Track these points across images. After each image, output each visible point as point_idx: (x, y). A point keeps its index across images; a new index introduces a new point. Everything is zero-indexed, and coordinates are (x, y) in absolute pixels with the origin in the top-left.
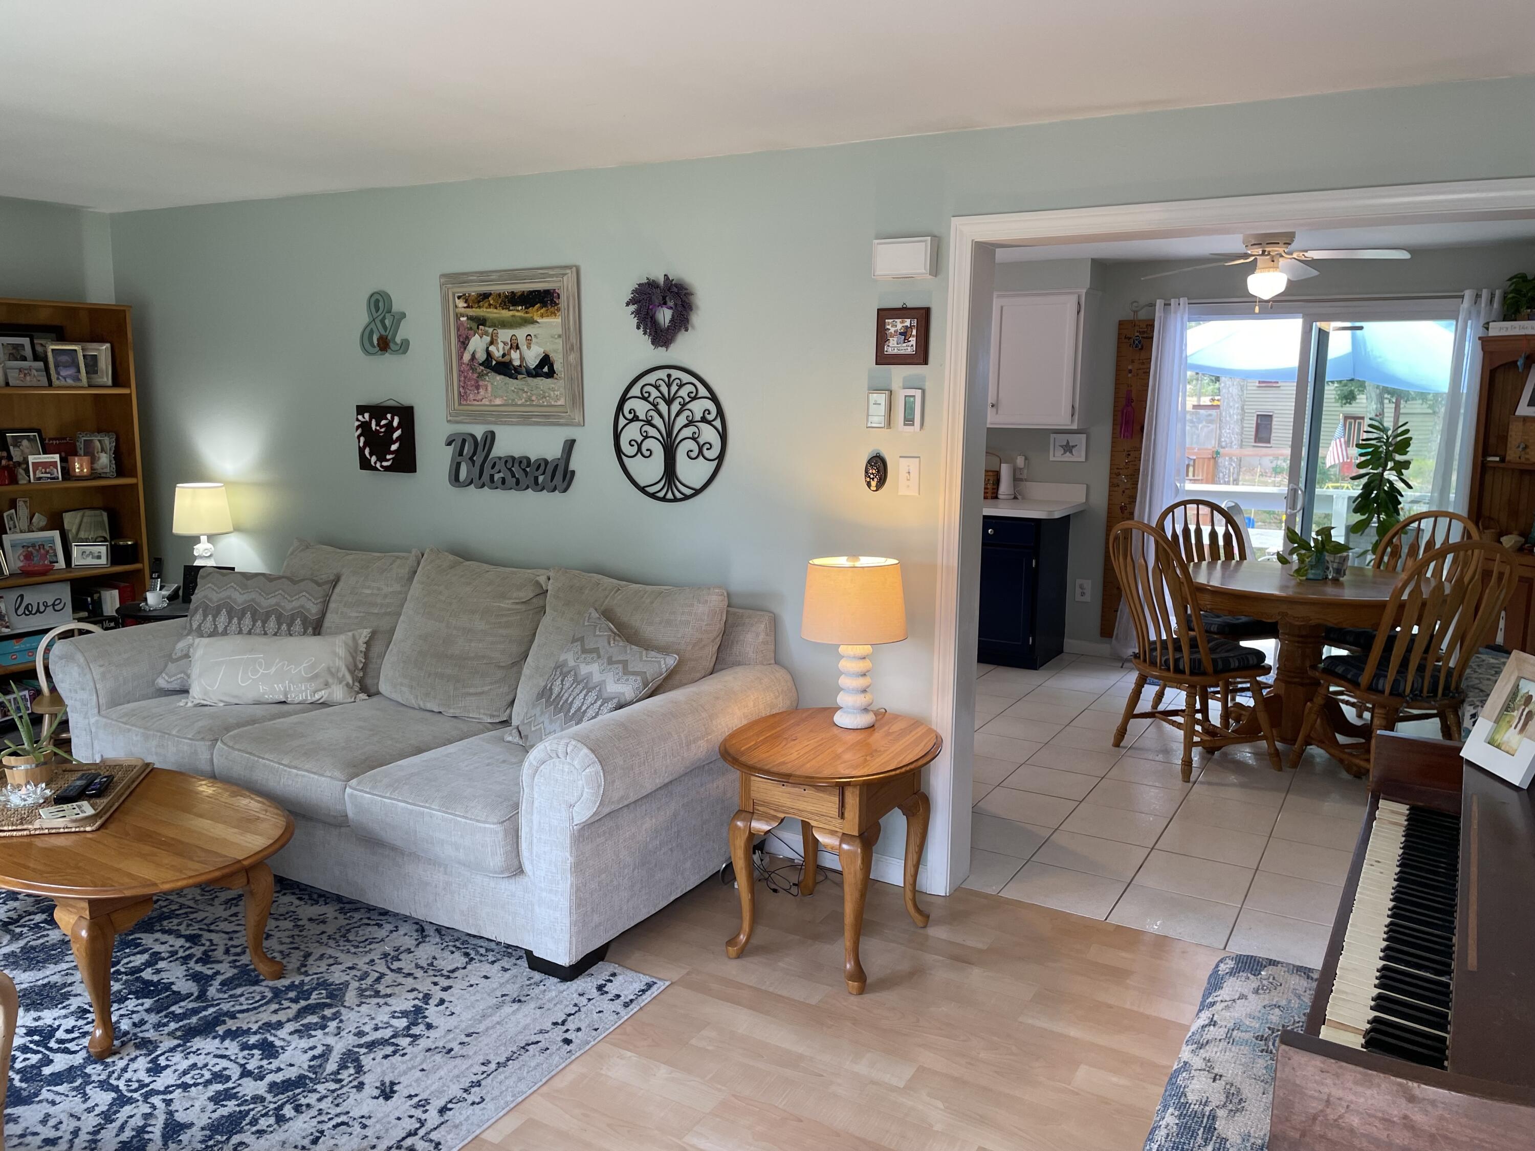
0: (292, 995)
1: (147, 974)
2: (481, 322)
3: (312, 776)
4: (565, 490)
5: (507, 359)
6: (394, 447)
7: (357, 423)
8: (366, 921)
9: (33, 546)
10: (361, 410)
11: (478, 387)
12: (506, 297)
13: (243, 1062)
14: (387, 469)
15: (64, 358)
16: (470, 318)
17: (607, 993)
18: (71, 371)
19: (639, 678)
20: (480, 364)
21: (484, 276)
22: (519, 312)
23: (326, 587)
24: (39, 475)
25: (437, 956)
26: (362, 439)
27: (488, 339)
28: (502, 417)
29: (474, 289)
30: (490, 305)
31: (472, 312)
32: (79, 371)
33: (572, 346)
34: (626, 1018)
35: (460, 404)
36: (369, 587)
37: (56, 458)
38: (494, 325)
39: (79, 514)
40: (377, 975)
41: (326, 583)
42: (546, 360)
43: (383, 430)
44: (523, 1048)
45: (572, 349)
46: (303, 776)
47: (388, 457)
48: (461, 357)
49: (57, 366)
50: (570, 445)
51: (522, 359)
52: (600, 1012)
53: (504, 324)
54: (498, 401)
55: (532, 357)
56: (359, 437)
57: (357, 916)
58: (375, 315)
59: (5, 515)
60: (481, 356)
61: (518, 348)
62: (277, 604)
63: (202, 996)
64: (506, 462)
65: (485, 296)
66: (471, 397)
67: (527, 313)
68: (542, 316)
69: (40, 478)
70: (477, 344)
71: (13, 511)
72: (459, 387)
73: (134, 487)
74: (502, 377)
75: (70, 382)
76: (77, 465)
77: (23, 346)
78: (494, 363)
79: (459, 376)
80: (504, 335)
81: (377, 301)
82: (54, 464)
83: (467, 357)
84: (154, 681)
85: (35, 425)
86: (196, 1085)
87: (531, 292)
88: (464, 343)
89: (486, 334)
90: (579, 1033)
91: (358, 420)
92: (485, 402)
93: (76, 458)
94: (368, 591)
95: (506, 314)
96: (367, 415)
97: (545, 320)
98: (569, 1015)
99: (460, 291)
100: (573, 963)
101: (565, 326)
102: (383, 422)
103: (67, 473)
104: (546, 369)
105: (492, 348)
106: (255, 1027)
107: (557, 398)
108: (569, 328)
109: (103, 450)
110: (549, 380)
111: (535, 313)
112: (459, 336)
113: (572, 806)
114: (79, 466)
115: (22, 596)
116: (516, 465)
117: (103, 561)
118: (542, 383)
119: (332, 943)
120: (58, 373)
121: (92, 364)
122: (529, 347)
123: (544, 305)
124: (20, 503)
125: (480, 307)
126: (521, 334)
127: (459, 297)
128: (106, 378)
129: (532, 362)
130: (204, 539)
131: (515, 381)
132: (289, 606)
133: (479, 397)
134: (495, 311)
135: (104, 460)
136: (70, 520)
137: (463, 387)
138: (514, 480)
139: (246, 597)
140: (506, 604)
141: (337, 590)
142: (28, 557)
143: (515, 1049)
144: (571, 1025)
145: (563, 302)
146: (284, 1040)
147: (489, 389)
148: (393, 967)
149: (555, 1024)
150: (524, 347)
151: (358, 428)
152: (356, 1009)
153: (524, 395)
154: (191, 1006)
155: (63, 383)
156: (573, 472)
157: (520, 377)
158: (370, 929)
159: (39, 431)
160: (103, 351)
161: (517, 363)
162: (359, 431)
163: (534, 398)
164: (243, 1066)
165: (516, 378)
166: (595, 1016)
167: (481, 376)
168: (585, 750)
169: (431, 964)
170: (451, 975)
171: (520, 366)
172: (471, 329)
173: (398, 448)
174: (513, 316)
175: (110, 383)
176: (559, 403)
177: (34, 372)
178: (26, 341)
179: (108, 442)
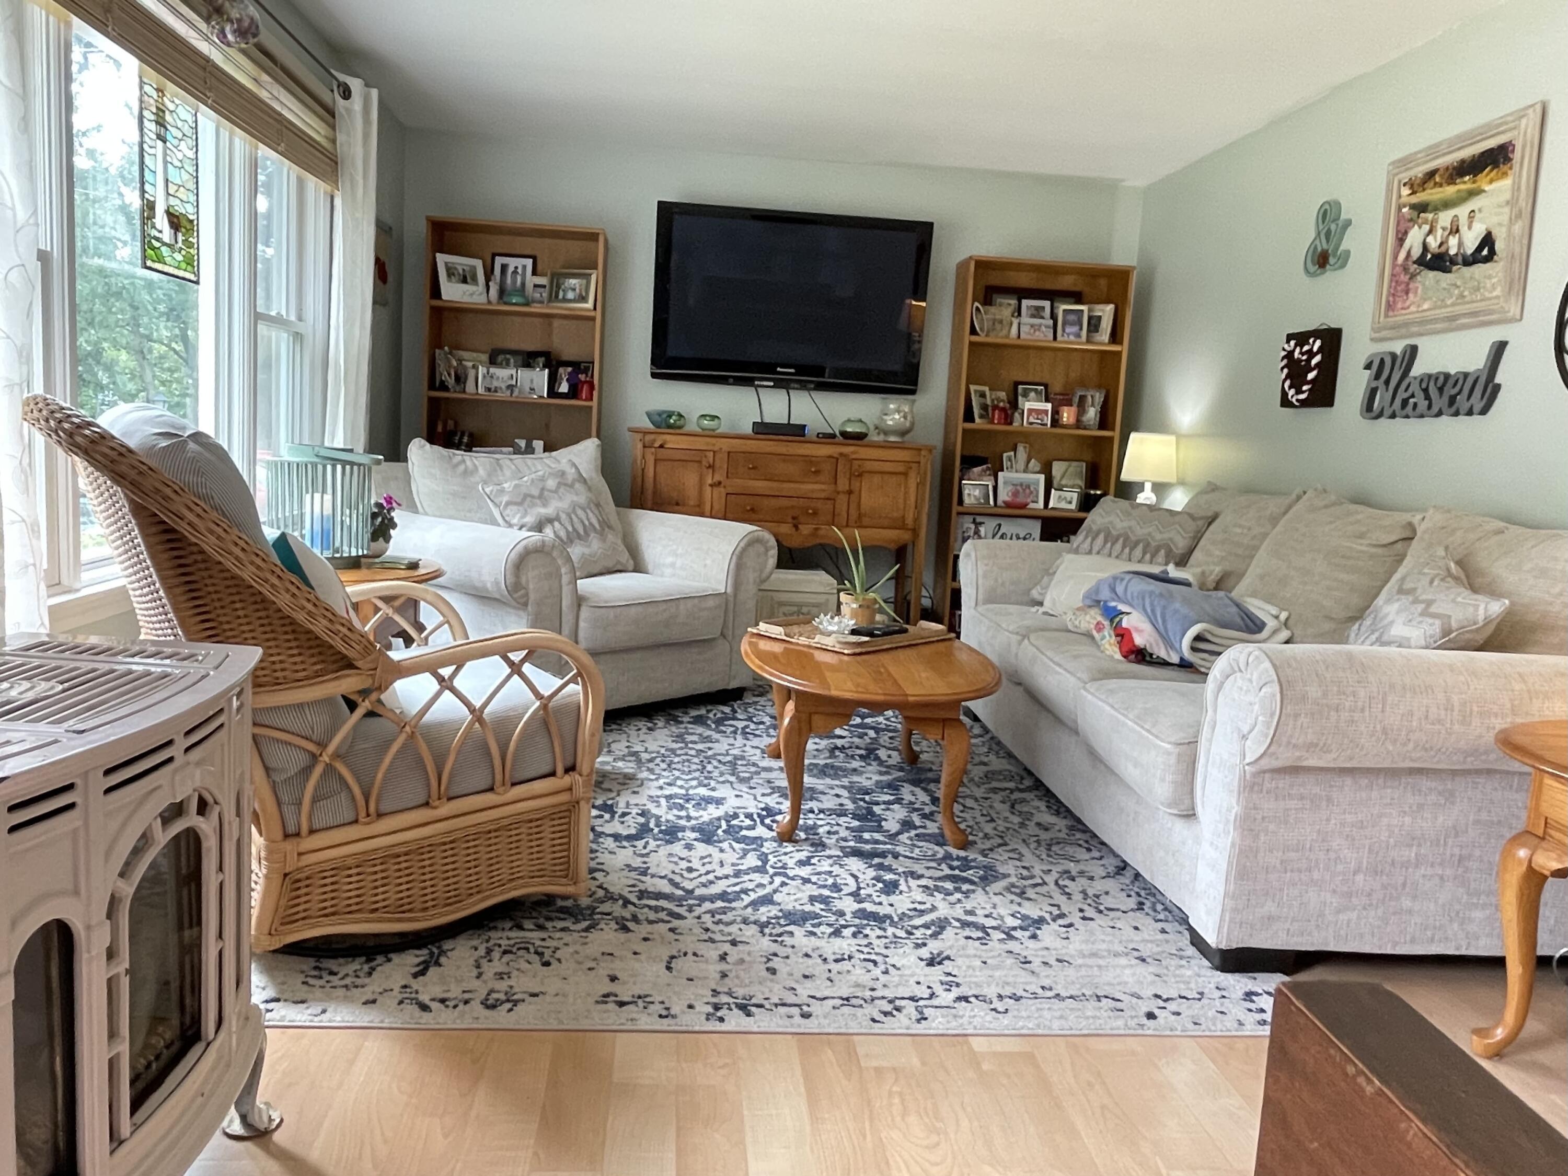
0: (956, 863)
1: (877, 809)
2: (1421, 208)
3: (1068, 675)
4: (1484, 412)
5: (1443, 249)
6: (1311, 376)
7: (1284, 353)
8: (1081, 842)
9: (1021, 485)
10: (1290, 337)
11: (1407, 293)
12: (1454, 168)
13: (862, 885)
14: (1304, 404)
15: (1072, 317)
16: (1413, 207)
17: (1253, 1001)
18: (1075, 329)
19: (1438, 622)
20: (1414, 262)
21: (1433, 151)
22: (1466, 183)
23: (1200, 523)
24: (1032, 420)
25: (1112, 892)
26: (1286, 371)
27: (1426, 228)
28: (1428, 326)
29: (1419, 171)
30: (1436, 184)
31: (1415, 199)
32: (1081, 329)
33: (1520, 211)
34: (1248, 1033)
35: (1386, 316)
36: (1240, 526)
37: (1049, 406)
38: (1436, 209)
39: (1066, 464)
40: (1040, 881)
41: (1201, 518)
42: (1488, 241)
43: (1305, 357)
44: (1097, 996)
45: (1519, 215)
46: (1059, 673)
47: (1305, 388)
48: (1396, 257)
49: (1065, 324)
50: (1500, 348)
51: (1460, 244)
52: (1222, 1013)
53: (1447, 205)
54: (1426, 306)
55: (1471, 240)
56: (1282, 369)
57: (1078, 835)
58: (1321, 227)
59: (1005, 455)
60: (1417, 252)
61: (1457, 231)
62: (1149, 534)
63: (893, 837)
64: (1422, 380)
65: (1431, 174)
66: (1399, 305)
67: (1474, 182)
68: (1491, 181)
69: (1031, 423)
70: (1415, 238)
71: (1012, 453)
72: (1389, 294)
73: (1111, 439)
74: (1436, 273)
75: (1072, 338)
76: (1065, 415)
77: (1043, 308)
78: (1429, 256)
79: (1391, 281)
80: (1445, 218)
81: (1326, 211)
82: (1046, 412)
83: (1402, 256)
84: (1030, 590)
85: (1044, 381)
86: (815, 883)
87: (1483, 153)
88: (1401, 240)
89: (1426, 222)
90: (1174, 1017)
91: (1284, 349)
92: (1413, 309)
93: (1066, 408)
94: (1239, 530)
95: (1450, 191)
96: (1292, 343)
97: (1495, 185)
98: (1181, 997)
99: (1405, 177)
100: (1223, 946)
101: (1516, 188)
102: (1306, 348)
103: (1055, 422)
104: (1485, 252)
105: (1430, 239)
106: (901, 870)
107: (1494, 288)
108: (1519, 188)
109: (1093, 405)
110: (1488, 265)
111: (1483, 181)
112: (1398, 232)
113: (1244, 737)
114: (1067, 415)
115: (1000, 525)
116: (1432, 384)
117: (1073, 506)
118: (1479, 270)
119: (1033, 846)
120: (1064, 331)
121: (1094, 324)
122: (1470, 228)
123: (1496, 165)
124: (1020, 448)
125: (1424, 190)
126: (1462, 212)
127: (1405, 185)
128: (1104, 334)
129: (1470, 248)
130: (1148, 486)
131: (1448, 275)
132: (1158, 536)
133: (1408, 303)
134: (1440, 189)
135: (1092, 414)
136: (1058, 468)
137: (1394, 295)
138: (1427, 402)
139: (1125, 524)
140: (1361, 546)
141: (1212, 528)
142: (1015, 494)
143: (1087, 993)
144: (1172, 1006)
145: (1517, 156)
146: (909, 887)
147: (1419, 291)
148: (1061, 882)
149: (1158, 996)
150: (1464, 229)
151: (1283, 358)
152: (991, 895)
153: (1456, 292)
154: (882, 838)
155: (1066, 338)
156: (1498, 387)
157: (1455, 268)
158: (1079, 849)
159: (1046, 386)
160: (1106, 312)
161: (1452, 252)
162: (1285, 361)
163: (1466, 293)
164: (859, 888)
165: (1450, 272)
166: (1212, 1013)
167: (1413, 277)
168: (1267, 664)
169: (1097, 897)
170: (1106, 912)
171: (1456, 255)
172: (1411, 220)
173: (1316, 377)
174: (1459, 191)
175: (1107, 341)
176: (1495, 294)
177: (1043, 328)
178: (1047, 304)
179: (1099, 397)
